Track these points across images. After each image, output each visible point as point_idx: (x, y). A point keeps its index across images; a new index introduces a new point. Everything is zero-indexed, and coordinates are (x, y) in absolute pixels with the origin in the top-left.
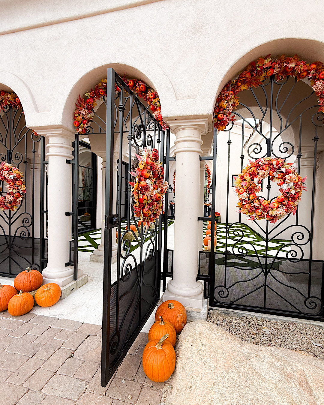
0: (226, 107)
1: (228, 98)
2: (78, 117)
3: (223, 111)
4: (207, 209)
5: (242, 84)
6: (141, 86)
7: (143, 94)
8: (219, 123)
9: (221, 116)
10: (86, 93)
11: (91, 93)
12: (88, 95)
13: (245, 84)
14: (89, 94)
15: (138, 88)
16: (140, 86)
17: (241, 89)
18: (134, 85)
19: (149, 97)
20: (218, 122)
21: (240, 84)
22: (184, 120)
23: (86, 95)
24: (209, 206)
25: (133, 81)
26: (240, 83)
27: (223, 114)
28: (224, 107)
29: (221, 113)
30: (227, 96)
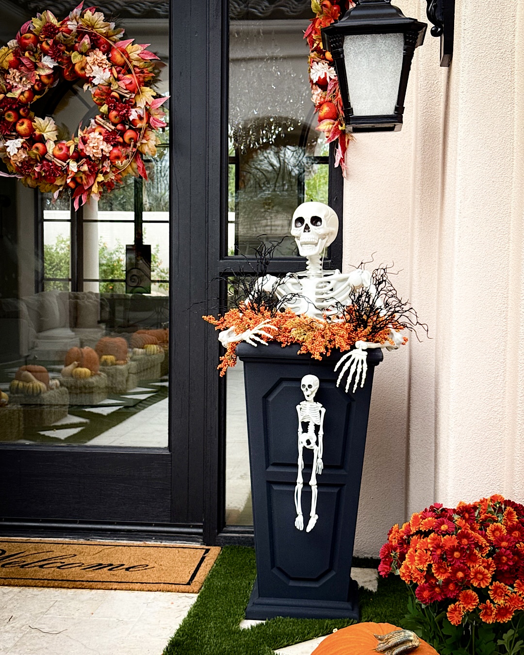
4: (311, 412)
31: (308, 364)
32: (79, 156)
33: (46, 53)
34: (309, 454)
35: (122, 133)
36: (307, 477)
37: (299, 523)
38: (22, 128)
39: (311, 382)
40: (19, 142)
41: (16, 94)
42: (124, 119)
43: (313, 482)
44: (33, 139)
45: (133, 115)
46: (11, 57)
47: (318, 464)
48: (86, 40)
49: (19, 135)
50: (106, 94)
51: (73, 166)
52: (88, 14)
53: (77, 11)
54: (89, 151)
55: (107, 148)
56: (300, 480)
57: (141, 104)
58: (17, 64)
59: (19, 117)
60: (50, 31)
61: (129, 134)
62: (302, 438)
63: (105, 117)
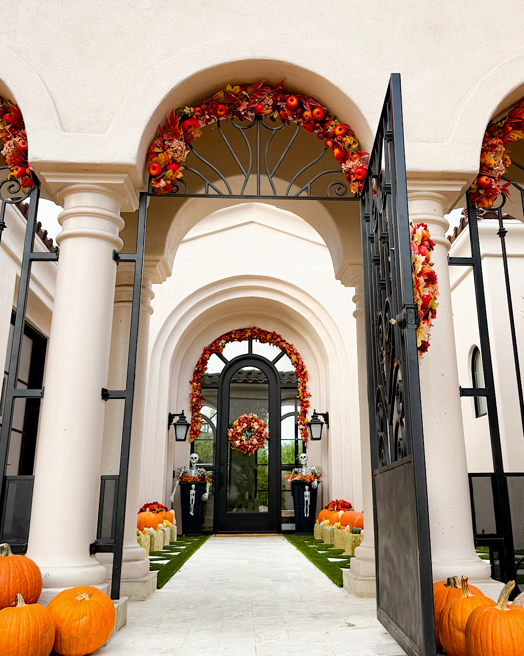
0: (495, 164)
1: (497, 149)
2: (159, 155)
3: (488, 171)
4: (307, 493)
5: (513, 129)
6: (316, 110)
7: (318, 125)
8: (482, 193)
9: (486, 180)
10: (186, 107)
11: (198, 109)
12: (189, 112)
13: (518, 130)
14: (192, 109)
15: (307, 113)
16: (313, 108)
17: (513, 137)
18: (300, 105)
19: (334, 132)
20: (478, 191)
21: (511, 128)
22: (420, 180)
23: (187, 110)
24: (312, 481)
25: (298, 98)
26: (511, 126)
27: (490, 177)
28: (490, 164)
29: (485, 175)
30: (495, 146)
31: (306, 484)
32: (251, 444)
33: (245, 423)
34: (307, 501)
35: (260, 439)
36: (307, 506)
37: (305, 515)
38: (239, 438)
39: (307, 487)
40: (239, 441)
41: (238, 431)
42: (261, 436)
43: (308, 507)
44: (241, 440)
45: (263, 435)
46: (238, 424)
47: (309, 503)
48: (254, 420)
49: (239, 440)
50: (257, 431)
51: (250, 447)
52: (254, 415)
53: (251, 414)
54: (254, 443)
55: (257, 442)
56: (305, 507)
57: (264, 433)
58: (239, 425)
59: (239, 436)
60: (246, 418)
61: (262, 439)
62: (306, 498)
63: (257, 436)
